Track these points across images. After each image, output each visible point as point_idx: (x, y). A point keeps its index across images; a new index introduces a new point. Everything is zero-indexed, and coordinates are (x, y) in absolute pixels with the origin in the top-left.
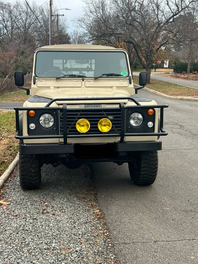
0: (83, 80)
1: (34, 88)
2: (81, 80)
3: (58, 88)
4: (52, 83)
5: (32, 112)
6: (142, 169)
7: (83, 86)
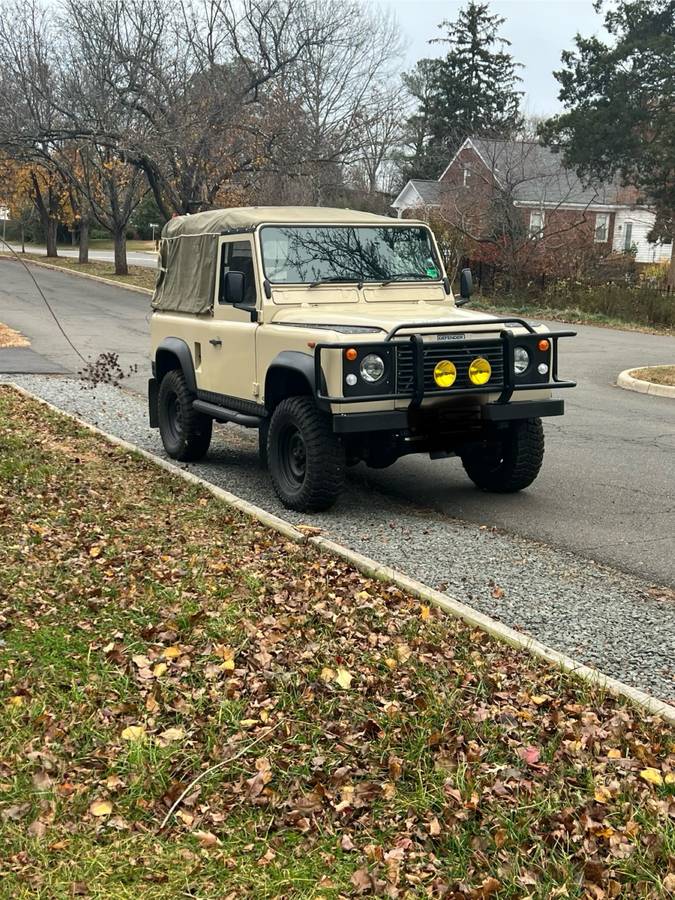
0: (360, 288)
1: (269, 307)
2: (356, 289)
3: (316, 304)
4: (300, 295)
5: (352, 351)
6: (520, 450)
7: (362, 300)
